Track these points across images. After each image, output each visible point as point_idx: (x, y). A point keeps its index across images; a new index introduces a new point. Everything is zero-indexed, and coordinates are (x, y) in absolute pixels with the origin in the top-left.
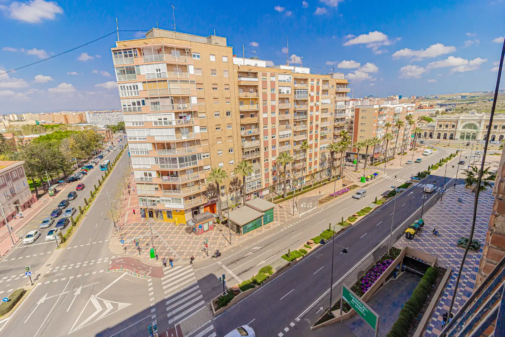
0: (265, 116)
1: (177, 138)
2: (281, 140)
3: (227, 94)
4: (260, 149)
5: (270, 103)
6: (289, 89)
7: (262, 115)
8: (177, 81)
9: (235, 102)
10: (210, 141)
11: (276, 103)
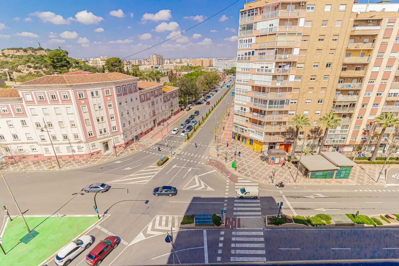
0: (376, 69)
1: (272, 84)
2: (390, 99)
3: (333, 45)
4: (356, 105)
5: (388, 55)
7: (372, 69)
8: (285, 34)
9: (341, 53)
10: (302, 90)
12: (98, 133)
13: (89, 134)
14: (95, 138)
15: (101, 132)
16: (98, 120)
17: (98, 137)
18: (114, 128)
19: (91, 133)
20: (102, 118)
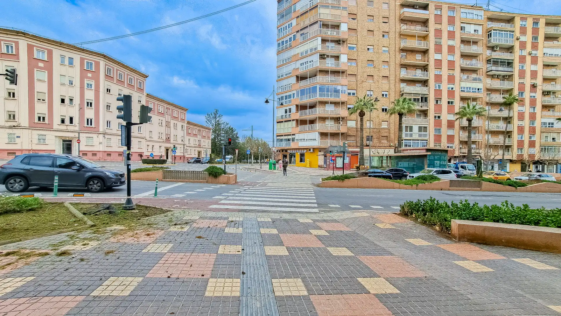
0: (438, 57)
1: (320, 64)
2: (464, 94)
3: (385, 27)
4: (428, 99)
5: (445, 42)
6: (480, 28)
7: (433, 56)
8: (328, 6)
9: (395, 37)
10: (359, 77)
11: (456, 43)
12: (57, 121)
13: (39, 118)
14: (50, 128)
15: (63, 121)
16: (63, 101)
17: (55, 127)
18: (89, 121)
19: (44, 116)
20: (71, 100)
